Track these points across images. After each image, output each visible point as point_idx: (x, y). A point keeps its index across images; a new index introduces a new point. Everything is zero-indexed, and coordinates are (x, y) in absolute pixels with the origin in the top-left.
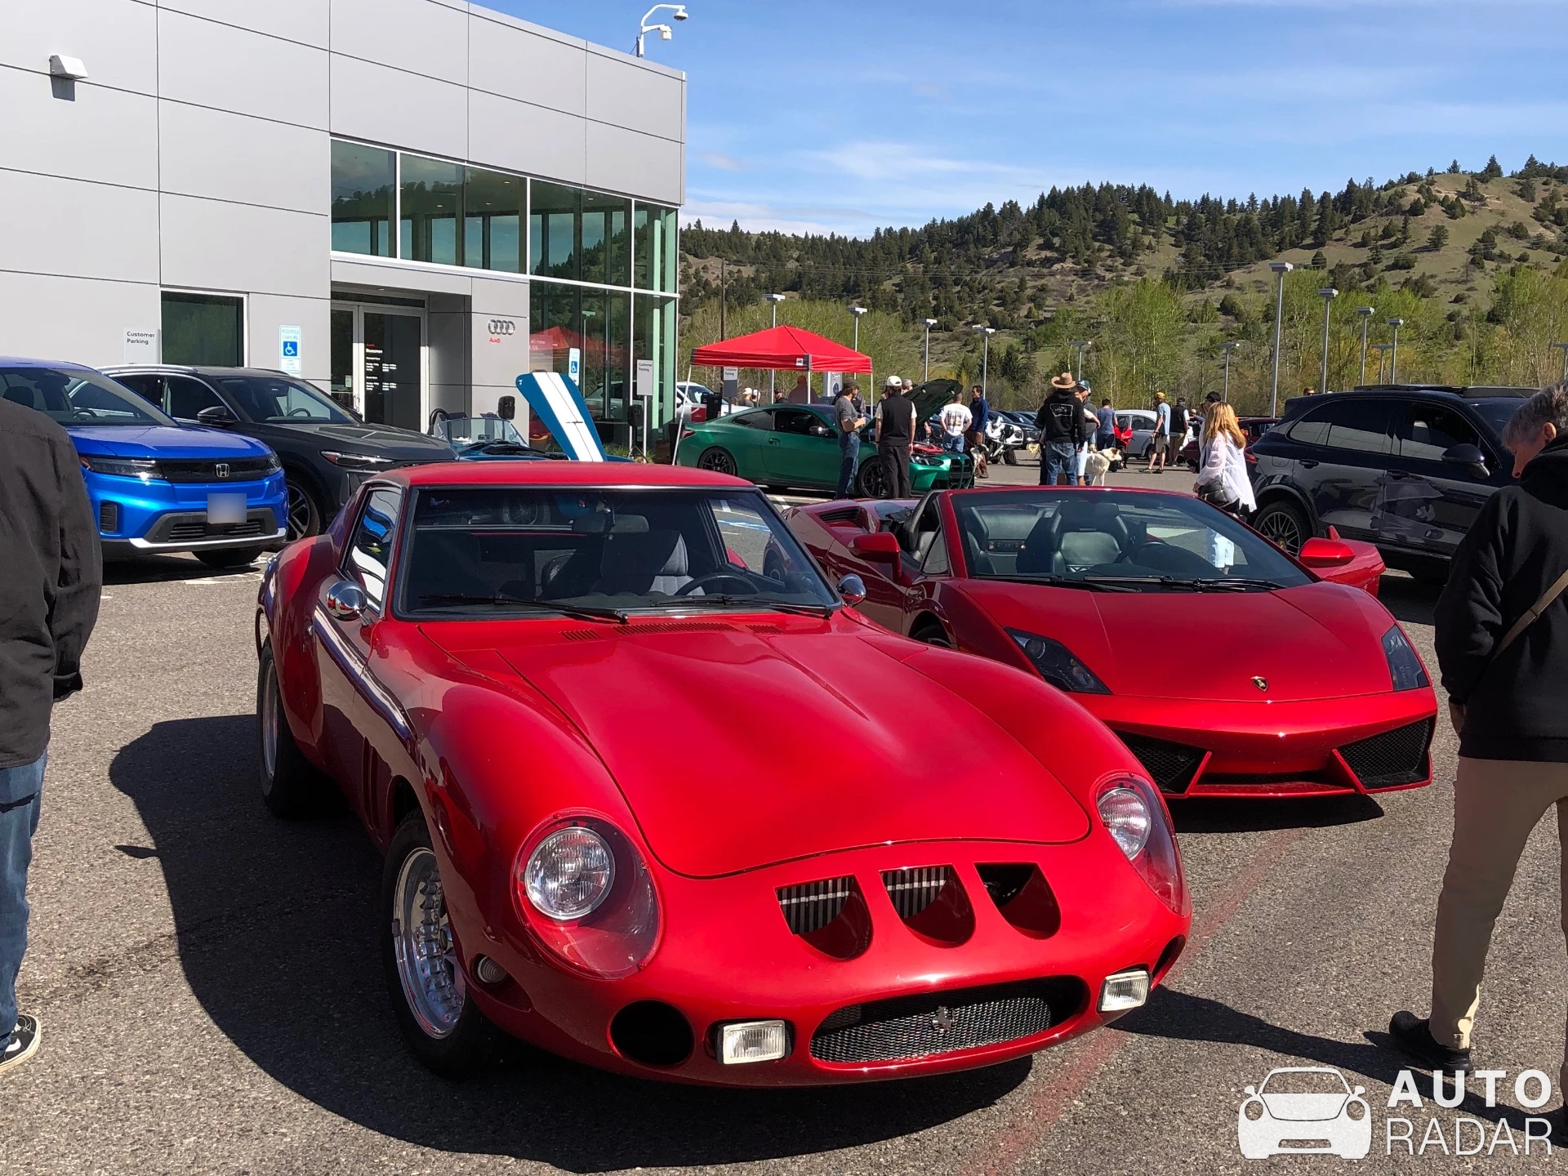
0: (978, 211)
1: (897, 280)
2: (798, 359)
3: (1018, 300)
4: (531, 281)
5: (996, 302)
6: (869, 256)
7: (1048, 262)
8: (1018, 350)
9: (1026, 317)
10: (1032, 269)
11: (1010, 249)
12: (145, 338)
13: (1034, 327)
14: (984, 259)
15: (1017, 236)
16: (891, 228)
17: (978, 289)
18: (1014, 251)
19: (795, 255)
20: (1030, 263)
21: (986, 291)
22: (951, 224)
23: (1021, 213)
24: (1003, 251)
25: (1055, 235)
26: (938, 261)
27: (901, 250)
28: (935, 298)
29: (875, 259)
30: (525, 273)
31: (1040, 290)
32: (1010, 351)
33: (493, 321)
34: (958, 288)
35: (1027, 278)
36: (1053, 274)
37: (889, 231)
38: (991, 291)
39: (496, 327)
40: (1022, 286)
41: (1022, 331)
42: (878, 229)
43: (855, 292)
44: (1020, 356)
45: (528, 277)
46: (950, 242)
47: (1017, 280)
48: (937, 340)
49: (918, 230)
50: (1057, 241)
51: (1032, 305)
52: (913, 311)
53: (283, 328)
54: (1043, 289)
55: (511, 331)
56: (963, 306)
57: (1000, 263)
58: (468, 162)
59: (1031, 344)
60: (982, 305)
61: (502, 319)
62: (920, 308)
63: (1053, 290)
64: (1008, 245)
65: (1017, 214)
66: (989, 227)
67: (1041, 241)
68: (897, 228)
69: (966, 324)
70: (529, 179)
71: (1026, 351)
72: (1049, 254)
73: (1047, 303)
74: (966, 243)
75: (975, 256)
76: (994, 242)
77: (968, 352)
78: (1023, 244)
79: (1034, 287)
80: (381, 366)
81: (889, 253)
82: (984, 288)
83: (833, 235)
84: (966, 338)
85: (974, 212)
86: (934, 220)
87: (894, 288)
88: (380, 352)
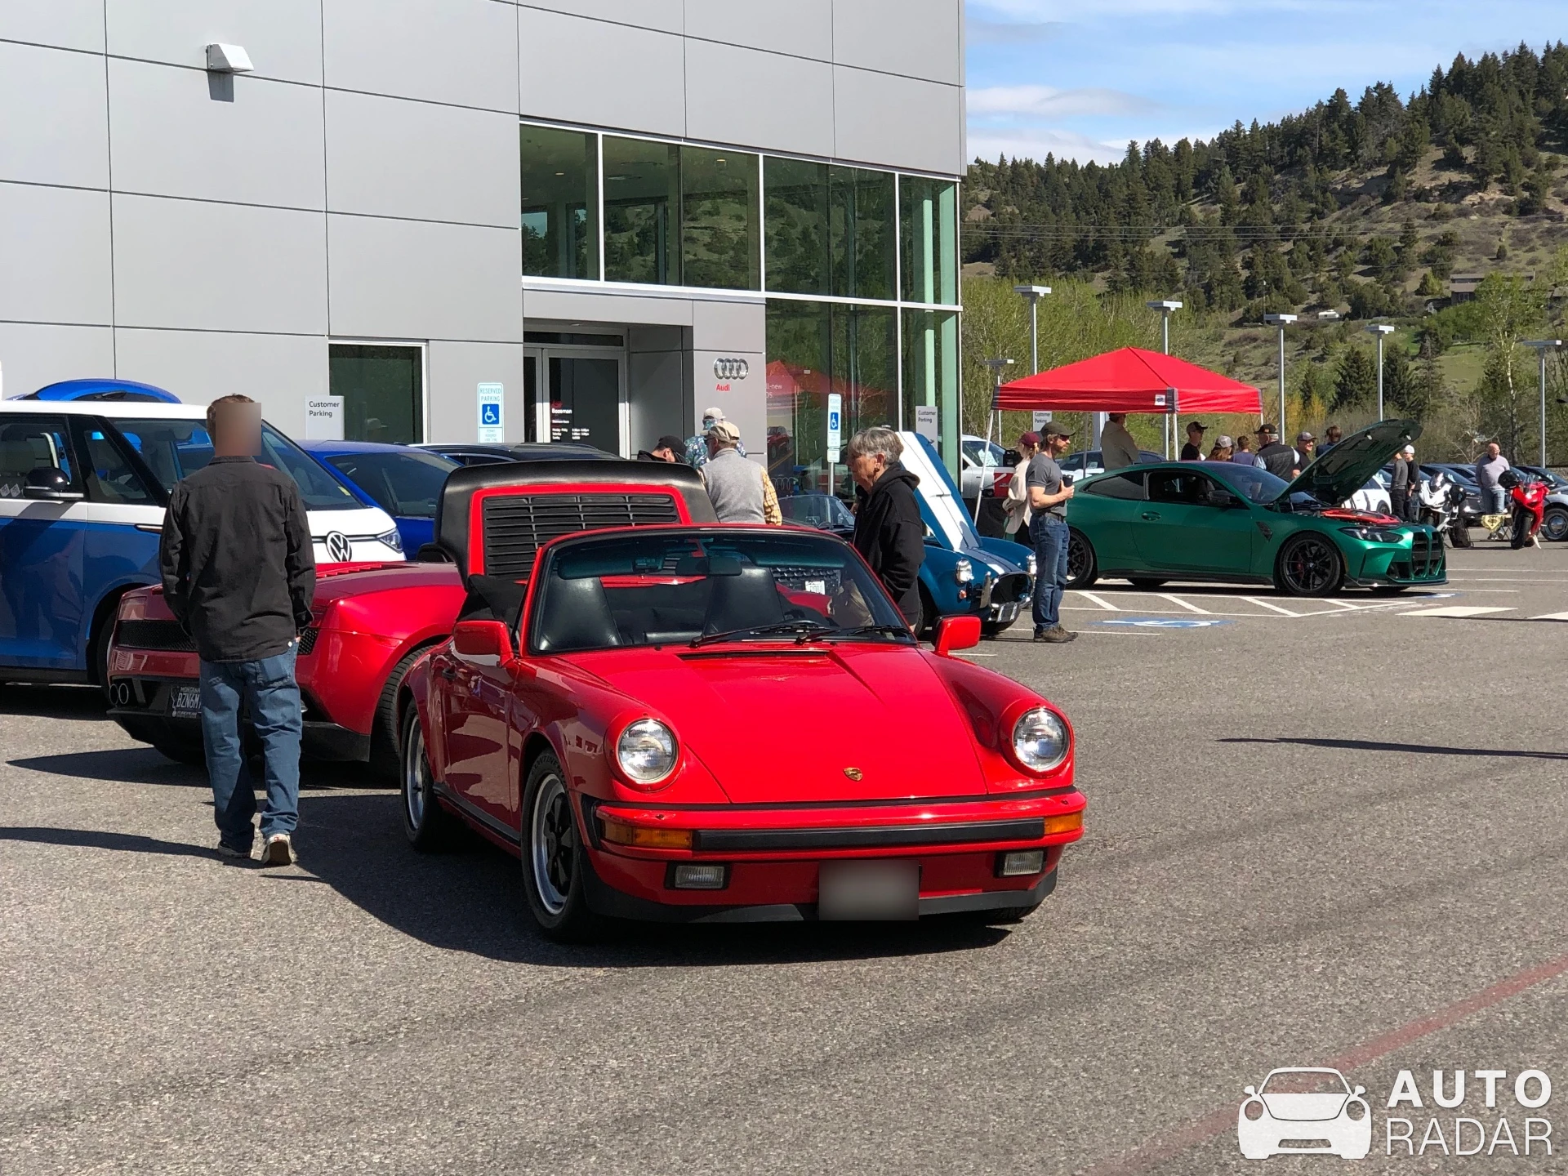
0: (1320, 105)
1: (1174, 233)
2: (1157, 397)
3: (1401, 260)
4: (767, 299)
5: (1360, 268)
6: (1120, 193)
7: (1454, 191)
8: (1406, 354)
9: (1418, 292)
10: (1423, 204)
11: (1382, 171)
12: (328, 409)
13: (1433, 311)
14: (1335, 192)
15: (1394, 148)
16: (1157, 142)
17: (1326, 246)
18: (1390, 175)
19: (984, 196)
20: (1421, 195)
21: (1342, 249)
22: (1270, 131)
23: (1399, 105)
24: (1369, 175)
25: (1464, 141)
26: (1248, 197)
27: (1179, 182)
28: (1248, 264)
29: (1131, 199)
30: (759, 289)
31: (1440, 243)
32: (1393, 355)
33: (721, 361)
34: (1289, 246)
35: (1417, 222)
36: (1464, 213)
37: (1154, 147)
38: (1350, 247)
39: (724, 369)
40: (1408, 238)
41: (1411, 319)
42: (1133, 144)
43: (1097, 262)
44: (1412, 365)
45: (763, 294)
46: (1270, 162)
47: (1398, 227)
48: (1255, 340)
49: (1207, 143)
50: (1469, 153)
51: (1428, 270)
52: (1208, 289)
53: (482, 386)
54: (1447, 241)
55: (743, 373)
56: (1300, 277)
57: (1364, 197)
58: (686, 139)
59: (1430, 341)
60: (1335, 274)
61: (731, 356)
62: (1221, 283)
63: (1467, 243)
64: (1379, 164)
65: (1393, 109)
66: (1341, 134)
67: (1439, 154)
68: (1170, 143)
69: (1307, 310)
70: (761, 155)
71: (1422, 354)
72: (1454, 176)
73: (1456, 266)
74: (1301, 162)
75: (1317, 187)
76: (1351, 159)
77: (1314, 359)
78: (1405, 161)
79: (1430, 238)
80: (570, 432)
81: (1158, 187)
82: (1338, 243)
83: (1050, 158)
84: (1308, 335)
85: (1312, 106)
86: (1238, 125)
87: (1170, 249)
88: (569, 412)
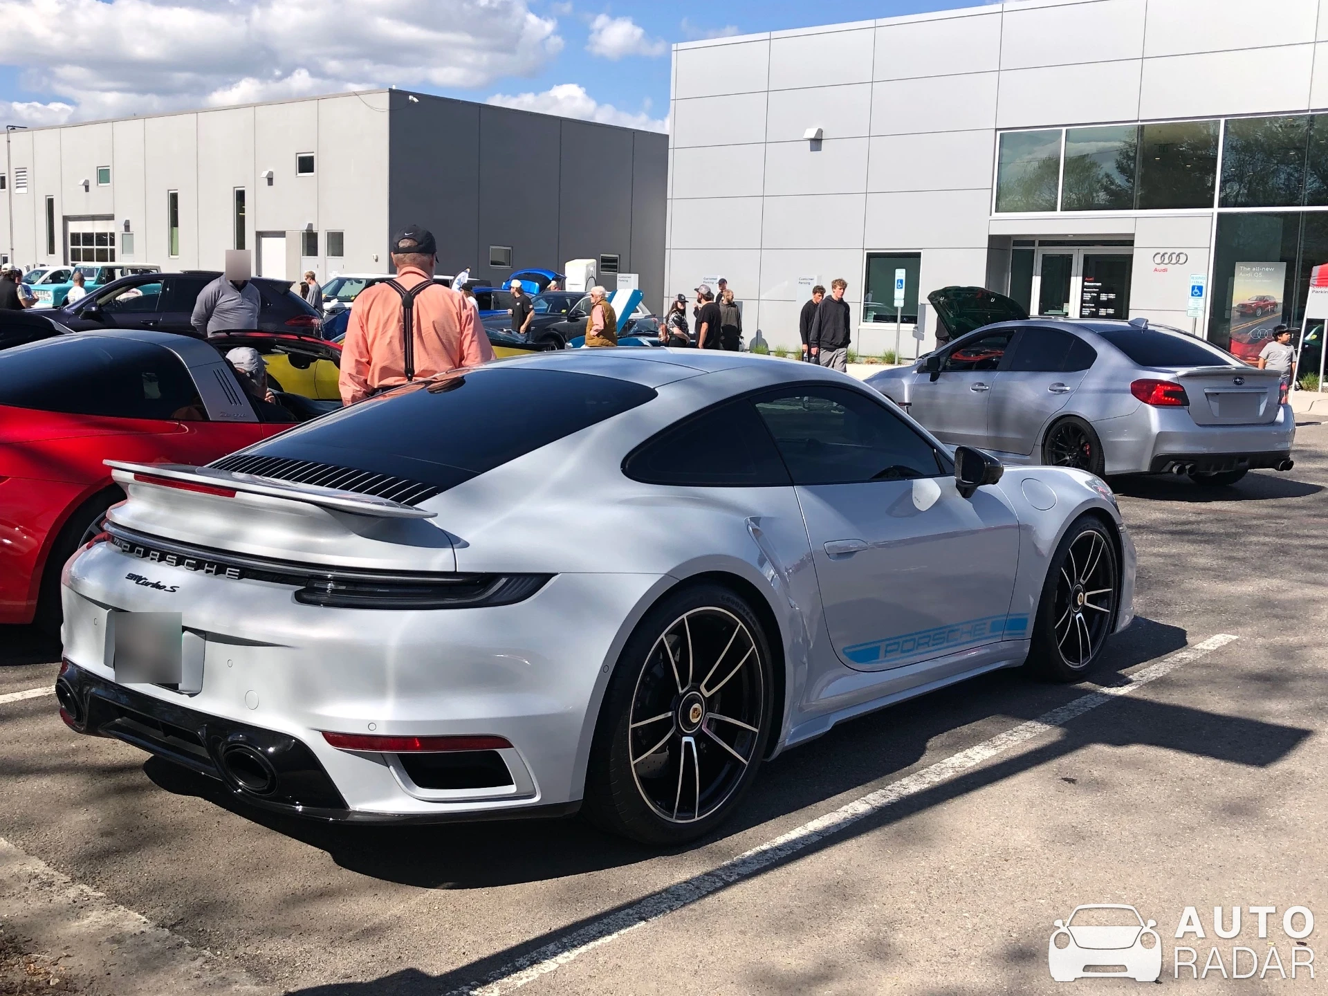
4: (1219, 213)
30: (1212, 207)
45: (1216, 210)
70: (1222, 120)
80: (1099, 296)
88: (1099, 284)
